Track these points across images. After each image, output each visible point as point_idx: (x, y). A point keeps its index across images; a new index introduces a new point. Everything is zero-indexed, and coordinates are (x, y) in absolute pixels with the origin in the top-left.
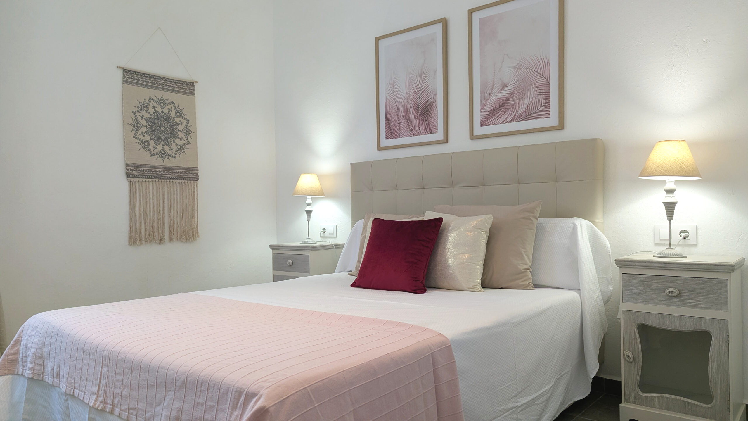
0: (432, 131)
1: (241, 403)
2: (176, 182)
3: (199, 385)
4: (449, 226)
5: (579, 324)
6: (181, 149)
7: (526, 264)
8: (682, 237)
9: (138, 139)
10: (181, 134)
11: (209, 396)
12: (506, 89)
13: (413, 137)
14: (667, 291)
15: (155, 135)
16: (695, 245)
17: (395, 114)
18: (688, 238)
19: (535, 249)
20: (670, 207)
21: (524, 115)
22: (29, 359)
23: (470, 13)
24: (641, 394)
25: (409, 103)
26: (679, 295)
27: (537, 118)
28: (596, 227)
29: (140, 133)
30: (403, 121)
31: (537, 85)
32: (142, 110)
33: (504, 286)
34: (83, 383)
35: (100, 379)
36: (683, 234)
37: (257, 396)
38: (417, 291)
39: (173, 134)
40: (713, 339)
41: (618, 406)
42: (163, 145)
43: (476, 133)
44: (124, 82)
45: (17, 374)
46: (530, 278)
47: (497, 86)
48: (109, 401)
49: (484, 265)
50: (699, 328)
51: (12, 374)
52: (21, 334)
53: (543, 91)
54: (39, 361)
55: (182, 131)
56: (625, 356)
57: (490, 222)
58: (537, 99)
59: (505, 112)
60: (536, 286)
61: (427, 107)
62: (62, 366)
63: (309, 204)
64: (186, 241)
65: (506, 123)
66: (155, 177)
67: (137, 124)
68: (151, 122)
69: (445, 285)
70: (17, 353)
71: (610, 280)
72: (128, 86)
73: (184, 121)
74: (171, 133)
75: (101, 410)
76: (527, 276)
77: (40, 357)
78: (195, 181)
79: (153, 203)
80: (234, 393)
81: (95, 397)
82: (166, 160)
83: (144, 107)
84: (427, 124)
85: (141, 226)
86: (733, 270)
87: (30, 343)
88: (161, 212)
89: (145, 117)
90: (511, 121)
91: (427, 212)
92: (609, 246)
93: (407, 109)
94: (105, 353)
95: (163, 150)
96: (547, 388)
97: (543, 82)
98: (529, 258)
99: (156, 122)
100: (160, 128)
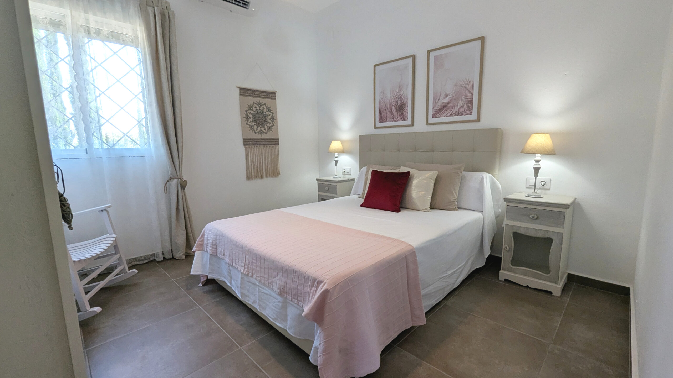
0: (404, 119)
1: (315, 285)
2: (268, 147)
3: (294, 273)
4: (414, 176)
5: (481, 231)
6: (270, 129)
7: (454, 197)
8: (542, 185)
9: (248, 125)
10: (269, 121)
11: (299, 278)
12: (448, 97)
13: (394, 122)
14: (531, 216)
15: (257, 122)
16: (549, 189)
17: (384, 109)
18: (545, 185)
19: (460, 189)
20: (537, 170)
21: (457, 113)
22: (209, 245)
23: (429, 52)
24: (512, 267)
25: (392, 103)
26: (536, 219)
27: (464, 115)
28: (495, 178)
29: (249, 121)
30: (388, 113)
31: (466, 96)
32: (250, 109)
33: (442, 208)
34: (237, 261)
35: (245, 260)
36: (543, 183)
37: (323, 282)
38: (396, 211)
39: (266, 121)
40: (554, 242)
41: (499, 272)
42: (261, 127)
43: (429, 122)
44: (241, 95)
45: (204, 251)
46: (456, 205)
47: (443, 95)
48: (250, 271)
49: (432, 197)
50: (547, 236)
51: (202, 250)
52: (204, 232)
53: (469, 99)
54: (214, 247)
55: (270, 119)
56: (505, 248)
57: (436, 175)
58: (465, 104)
59: (447, 110)
60: (460, 208)
61: (402, 105)
62: (226, 251)
63: (336, 157)
64: (274, 177)
65: (447, 117)
66: (258, 145)
67: (248, 117)
68: (254, 115)
69: (411, 207)
70: (203, 241)
71: (500, 206)
72: (242, 97)
73: (271, 113)
74: (265, 121)
75: (247, 275)
76: (455, 203)
77: (215, 245)
78: (277, 146)
79: (257, 159)
80: (312, 279)
81: (243, 268)
82: (263, 135)
83: (250, 108)
84: (402, 115)
85: (252, 170)
86: (569, 208)
87: (209, 237)
88: (261, 162)
89: (251, 113)
90: (450, 116)
91: (402, 167)
92: (501, 188)
93: (391, 106)
94: (247, 249)
95: (261, 130)
96: (462, 264)
97: (469, 94)
98: (456, 194)
99: (257, 115)
100: (259, 118)
